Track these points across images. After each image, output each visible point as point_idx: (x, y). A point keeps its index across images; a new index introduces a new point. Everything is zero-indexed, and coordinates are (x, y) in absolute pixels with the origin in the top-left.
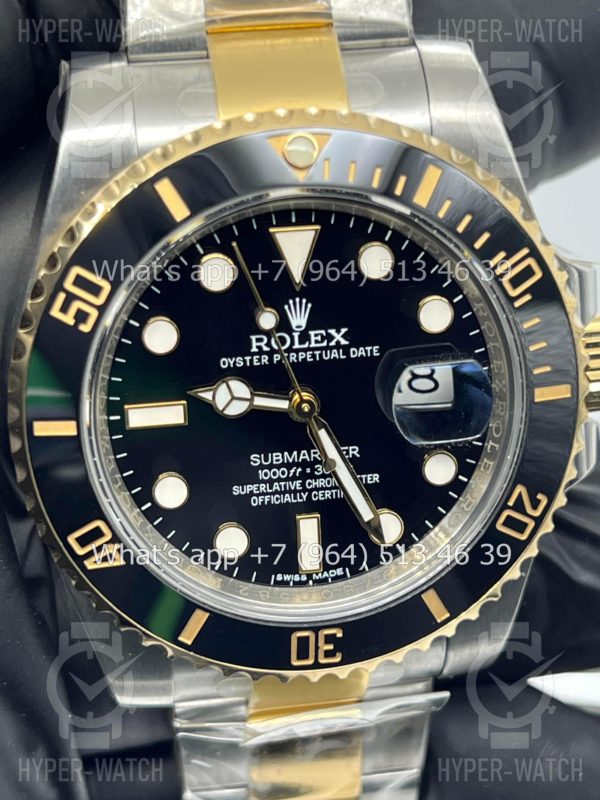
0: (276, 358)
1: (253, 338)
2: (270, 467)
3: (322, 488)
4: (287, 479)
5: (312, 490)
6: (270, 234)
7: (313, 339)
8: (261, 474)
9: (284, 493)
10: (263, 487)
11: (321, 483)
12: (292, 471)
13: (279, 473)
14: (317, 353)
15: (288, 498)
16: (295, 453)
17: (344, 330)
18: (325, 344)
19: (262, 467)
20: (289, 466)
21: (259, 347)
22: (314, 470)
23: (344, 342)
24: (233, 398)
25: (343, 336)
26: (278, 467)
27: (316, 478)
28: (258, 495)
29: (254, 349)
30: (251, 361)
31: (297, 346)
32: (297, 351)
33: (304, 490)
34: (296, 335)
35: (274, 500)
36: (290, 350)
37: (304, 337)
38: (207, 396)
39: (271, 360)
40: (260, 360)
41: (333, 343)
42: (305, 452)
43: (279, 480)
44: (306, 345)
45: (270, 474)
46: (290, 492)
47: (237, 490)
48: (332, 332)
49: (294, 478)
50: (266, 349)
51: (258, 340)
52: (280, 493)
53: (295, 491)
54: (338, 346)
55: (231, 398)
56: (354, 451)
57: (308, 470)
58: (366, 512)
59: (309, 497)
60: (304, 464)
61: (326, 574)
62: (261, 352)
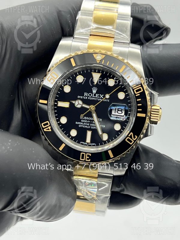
0: (89, 98)
1: (85, 93)
2: (84, 120)
3: (93, 126)
4: (87, 123)
5: (91, 126)
6: (91, 74)
7: (97, 96)
8: (82, 121)
9: (86, 125)
10: (82, 123)
11: (93, 125)
12: (88, 121)
13: (85, 121)
14: (97, 99)
15: (86, 127)
16: (89, 118)
17: (103, 95)
18: (99, 97)
19: (82, 119)
20: (87, 120)
21: (86, 95)
22: (92, 122)
23: (102, 98)
24: (79, 104)
25: (103, 96)
26: (85, 120)
27: (93, 124)
28: (80, 125)
29: (85, 95)
30: (84, 98)
31: (93, 96)
32: (93, 97)
33: (90, 126)
34: (93, 94)
35: (83, 127)
36: (92, 97)
37: (95, 95)
38: (74, 102)
39: (88, 98)
40: (85, 98)
41: (100, 97)
42: (91, 118)
43: (85, 123)
44: (95, 97)
45: (84, 121)
46: (87, 125)
47: (77, 123)
48: (101, 95)
49: (88, 123)
50: (87, 96)
51: (86, 94)
52: (85, 125)
53: (88, 126)
54: (101, 98)
55: (78, 104)
56: (101, 120)
57: (91, 122)
58: (100, 133)
59: (90, 127)
60: (90, 120)
61: (91, 144)
62: (86, 96)
